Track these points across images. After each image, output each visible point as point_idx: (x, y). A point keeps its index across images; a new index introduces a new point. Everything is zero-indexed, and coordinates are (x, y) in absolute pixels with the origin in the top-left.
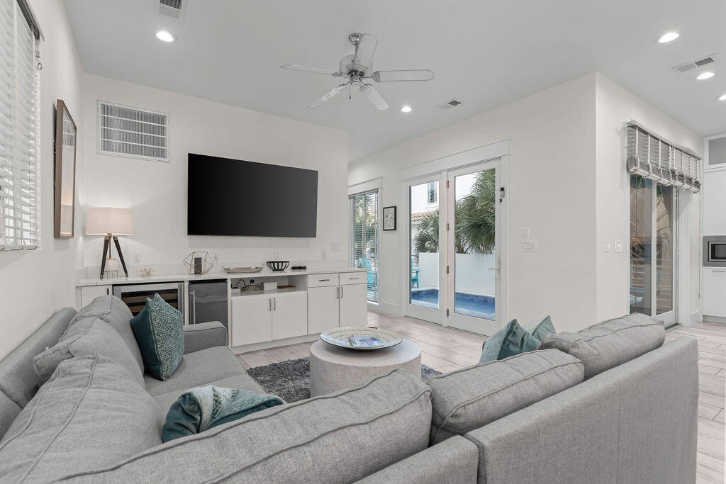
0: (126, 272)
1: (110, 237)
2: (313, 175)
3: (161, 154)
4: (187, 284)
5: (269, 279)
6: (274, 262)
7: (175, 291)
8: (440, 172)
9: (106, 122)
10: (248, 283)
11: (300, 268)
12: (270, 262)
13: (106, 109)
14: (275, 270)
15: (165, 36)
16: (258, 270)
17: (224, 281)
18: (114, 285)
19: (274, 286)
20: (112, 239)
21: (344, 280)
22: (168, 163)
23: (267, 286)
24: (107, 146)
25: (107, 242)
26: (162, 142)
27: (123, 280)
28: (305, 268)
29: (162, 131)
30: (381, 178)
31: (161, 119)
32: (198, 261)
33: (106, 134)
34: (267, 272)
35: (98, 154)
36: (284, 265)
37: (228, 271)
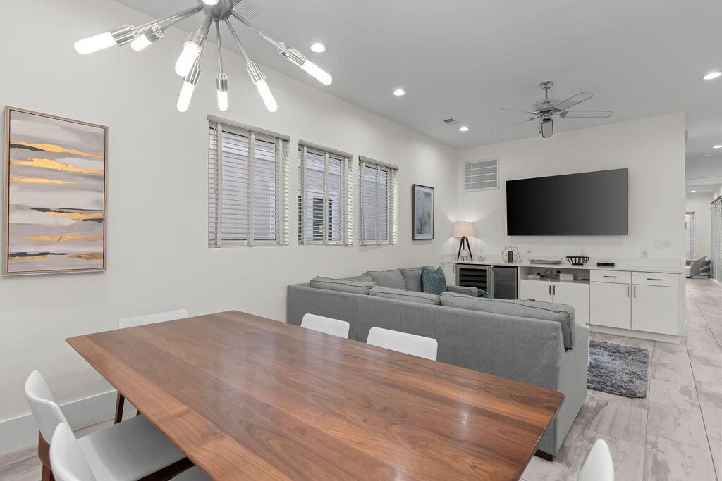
0: (471, 258)
3: (494, 184)
4: (492, 267)
5: (567, 271)
6: (571, 257)
7: (485, 271)
9: (467, 173)
10: (555, 273)
11: (606, 264)
12: (568, 257)
13: (467, 166)
14: (573, 264)
15: (464, 129)
16: (558, 263)
17: (517, 267)
18: (457, 264)
19: (571, 277)
20: (466, 238)
21: (639, 279)
22: (498, 189)
23: (562, 276)
24: (468, 187)
25: (462, 241)
26: (496, 177)
27: (470, 262)
28: (613, 265)
29: (495, 170)
31: (495, 163)
33: (467, 180)
34: (567, 265)
35: (464, 192)
36: (582, 260)
37: (532, 262)
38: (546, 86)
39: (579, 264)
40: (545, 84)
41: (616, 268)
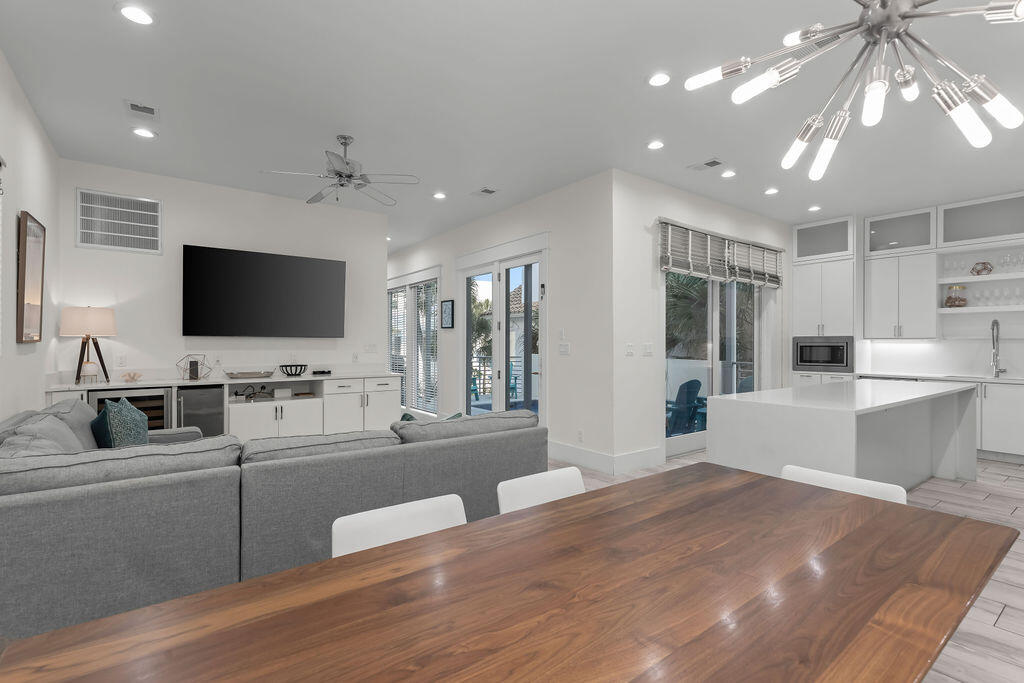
0: (107, 377)
1: (88, 338)
2: (340, 267)
3: (153, 245)
4: (175, 390)
5: (282, 385)
6: (286, 366)
7: (161, 397)
8: (492, 263)
9: (86, 211)
10: (258, 389)
11: (323, 373)
12: (283, 366)
13: (86, 197)
14: (289, 375)
15: (144, 132)
16: (269, 375)
17: (220, 386)
18: (89, 391)
19: (288, 392)
20: (91, 341)
21: (371, 386)
22: (161, 255)
23: (278, 393)
24: (87, 238)
25: (84, 344)
26: (154, 232)
27: (104, 386)
28: (329, 372)
29: (154, 220)
30: (440, 266)
31: (153, 207)
32: (194, 366)
33: (86, 224)
34: (279, 377)
35: (76, 246)
36: (298, 369)
37: (231, 376)
38: (345, 141)
39: (296, 375)
40: (345, 138)
41: (332, 376)
